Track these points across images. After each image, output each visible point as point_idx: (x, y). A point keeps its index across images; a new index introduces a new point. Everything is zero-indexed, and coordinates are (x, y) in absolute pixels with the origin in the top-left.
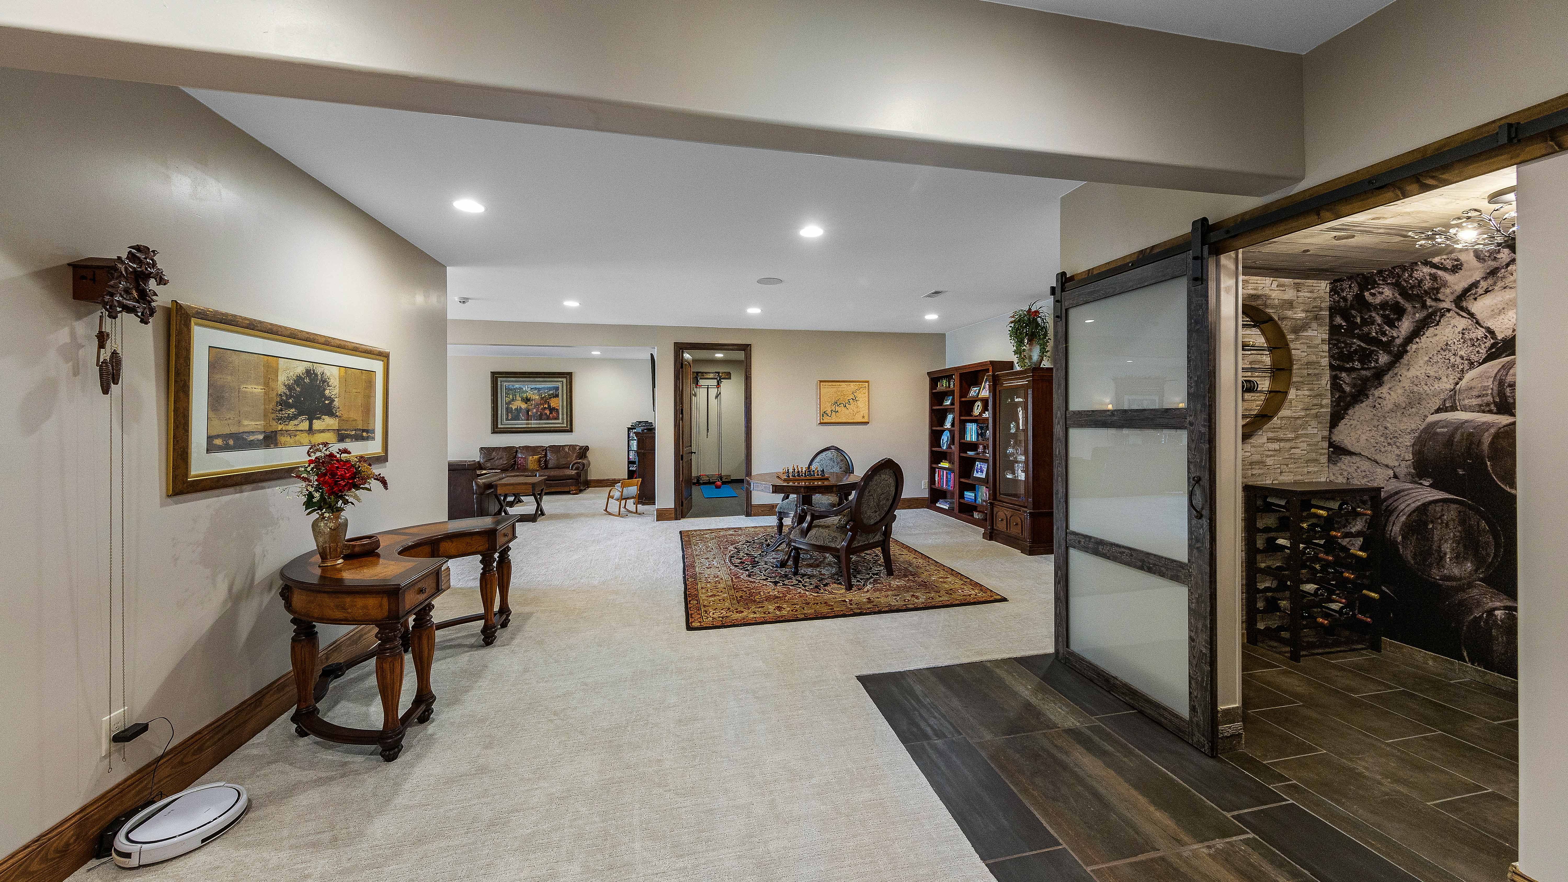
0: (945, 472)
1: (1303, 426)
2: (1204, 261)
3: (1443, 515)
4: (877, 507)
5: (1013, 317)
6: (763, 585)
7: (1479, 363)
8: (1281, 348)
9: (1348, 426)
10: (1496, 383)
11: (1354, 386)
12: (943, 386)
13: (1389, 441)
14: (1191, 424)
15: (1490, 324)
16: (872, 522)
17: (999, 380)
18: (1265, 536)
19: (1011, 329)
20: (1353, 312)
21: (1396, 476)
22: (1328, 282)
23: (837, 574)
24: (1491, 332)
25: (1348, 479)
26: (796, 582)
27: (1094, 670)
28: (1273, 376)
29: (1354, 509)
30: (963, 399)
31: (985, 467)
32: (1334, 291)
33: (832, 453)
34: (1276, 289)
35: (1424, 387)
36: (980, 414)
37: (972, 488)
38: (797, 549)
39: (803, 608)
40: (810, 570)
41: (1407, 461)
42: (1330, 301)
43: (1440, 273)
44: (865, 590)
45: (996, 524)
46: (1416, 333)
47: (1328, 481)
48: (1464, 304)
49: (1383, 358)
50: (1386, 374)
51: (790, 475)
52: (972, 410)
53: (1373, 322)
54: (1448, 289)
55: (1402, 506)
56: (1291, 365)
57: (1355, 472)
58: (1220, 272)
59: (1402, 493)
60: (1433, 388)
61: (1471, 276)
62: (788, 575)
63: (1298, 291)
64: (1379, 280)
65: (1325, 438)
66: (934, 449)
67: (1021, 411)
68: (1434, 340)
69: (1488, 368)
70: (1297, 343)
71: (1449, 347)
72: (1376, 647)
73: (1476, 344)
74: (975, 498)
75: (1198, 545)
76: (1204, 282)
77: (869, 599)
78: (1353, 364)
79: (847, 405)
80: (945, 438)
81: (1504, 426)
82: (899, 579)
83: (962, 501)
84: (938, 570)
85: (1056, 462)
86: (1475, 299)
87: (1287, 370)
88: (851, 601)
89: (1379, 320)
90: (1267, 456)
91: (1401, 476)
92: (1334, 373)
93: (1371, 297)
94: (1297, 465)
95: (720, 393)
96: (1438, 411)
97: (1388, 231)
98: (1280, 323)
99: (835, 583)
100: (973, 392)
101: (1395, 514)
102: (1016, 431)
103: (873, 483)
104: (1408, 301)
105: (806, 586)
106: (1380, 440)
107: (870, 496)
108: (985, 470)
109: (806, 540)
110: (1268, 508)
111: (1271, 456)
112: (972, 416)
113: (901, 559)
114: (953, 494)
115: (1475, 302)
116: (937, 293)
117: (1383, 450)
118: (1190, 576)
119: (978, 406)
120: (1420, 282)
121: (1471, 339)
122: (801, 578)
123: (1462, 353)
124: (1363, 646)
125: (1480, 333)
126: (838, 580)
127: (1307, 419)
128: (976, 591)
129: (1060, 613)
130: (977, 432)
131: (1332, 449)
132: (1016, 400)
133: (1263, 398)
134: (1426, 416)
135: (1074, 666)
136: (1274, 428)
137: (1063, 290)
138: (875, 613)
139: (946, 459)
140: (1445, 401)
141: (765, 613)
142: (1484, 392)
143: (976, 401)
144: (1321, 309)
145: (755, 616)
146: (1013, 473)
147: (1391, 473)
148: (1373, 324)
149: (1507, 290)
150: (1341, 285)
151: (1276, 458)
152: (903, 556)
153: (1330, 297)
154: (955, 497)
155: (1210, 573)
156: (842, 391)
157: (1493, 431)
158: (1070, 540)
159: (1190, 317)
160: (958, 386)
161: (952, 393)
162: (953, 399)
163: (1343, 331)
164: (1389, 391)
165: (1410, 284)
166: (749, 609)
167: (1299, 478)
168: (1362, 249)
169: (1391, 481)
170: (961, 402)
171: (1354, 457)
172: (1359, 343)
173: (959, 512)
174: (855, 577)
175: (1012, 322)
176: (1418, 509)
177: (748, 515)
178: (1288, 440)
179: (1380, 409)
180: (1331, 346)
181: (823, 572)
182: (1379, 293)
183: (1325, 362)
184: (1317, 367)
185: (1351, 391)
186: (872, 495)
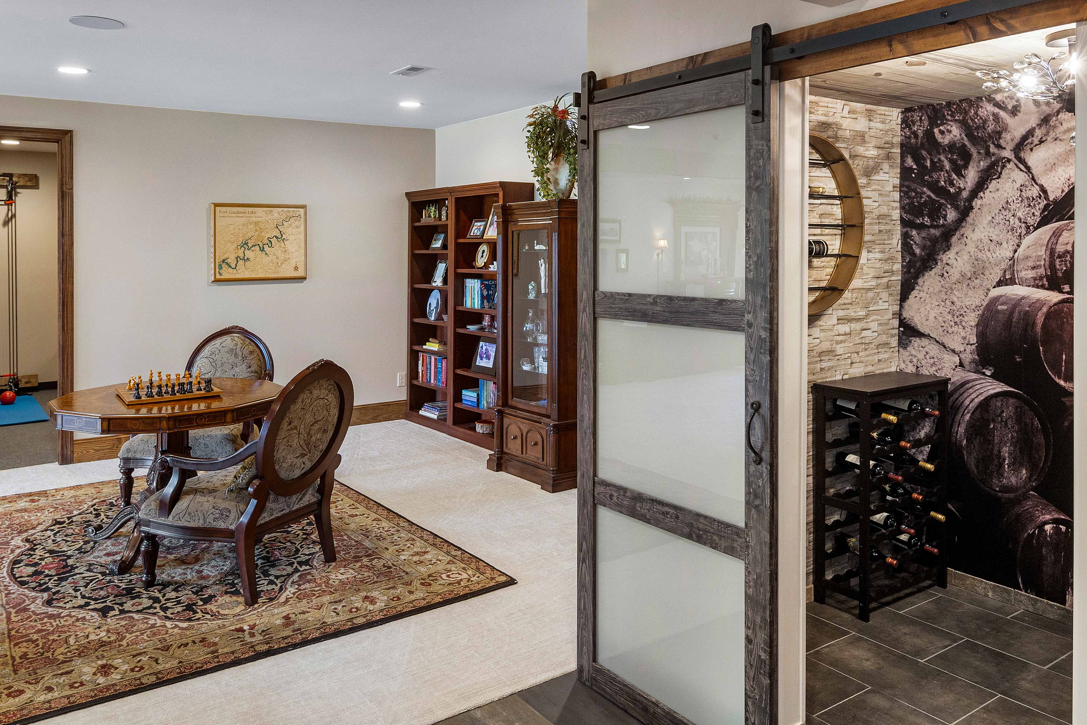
0: (433, 358)
1: (874, 301)
2: (766, 88)
3: (1003, 412)
4: (305, 448)
5: (531, 116)
6: (78, 620)
7: (1034, 227)
8: (852, 197)
9: (918, 298)
10: (1048, 253)
11: (923, 248)
12: (430, 216)
13: (956, 320)
14: (750, 325)
15: (1042, 181)
16: (297, 473)
17: (512, 214)
18: (834, 451)
19: (529, 134)
20: (924, 152)
21: (961, 365)
22: (899, 110)
23: (233, 574)
24: (1044, 190)
25: (917, 367)
26: (146, 602)
27: (629, 694)
28: (844, 234)
29: (923, 409)
30: (461, 241)
31: (492, 349)
32: (906, 123)
33: (233, 340)
34: (847, 116)
35: (987, 253)
36: (486, 266)
37: (473, 384)
38: (151, 538)
39: (156, 661)
40: (179, 570)
41: (971, 345)
42: (902, 135)
43: (1002, 114)
44: (282, 599)
45: (507, 446)
46: (980, 186)
47: (898, 370)
48: (1022, 155)
49: (951, 215)
50: (953, 235)
51: (143, 393)
52: (474, 258)
53: (941, 169)
54: (1009, 134)
55: (967, 402)
56: (862, 218)
57: (923, 358)
58: (784, 104)
59: (967, 386)
60: (994, 255)
61: (1028, 121)
62: (133, 589)
63: (870, 120)
64: (948, 114)
65: (895, 314)
66: (416, 320)
67: (543, 265)
68: (996, 195)
69: (1041, 234)
70: (869, 189)
71: (1009, 206)
72: (942, 582)
73: (1031, 204)
74: (478, 400)
75: (757, 502)
76: (765, 119)
77: (287, 618)
78: (923, 220)
79: (266, 248)
80: (434, 301)
81: (1055, 304)
82: (345, 566)
83: (458, 405)
84: (413, 540)
85: (581, 371)
86: (1031, 150)
87: (858, 227)
88: (252, 627)
89: (947, 166)
90: (838, 343)
91: (966, 363)
92: (905, 230)
93: (940, 136)
94: (867, 353)
95: (14, 216)
96: (1000, 283)
97: (958, 62)
98: (850, 162)
99: (226, 593)
100: (476, 228)
101: (961, 410)
102: (536, 297)
103: (296, 407)
104: (974, 145)
105: (167, 608)
106: (947, 318)
107: (292, 429)
108: (493, 354)
109: (170, 520)
110: (839, 413)
111: (842, 342)
112: (474, 267)
113: (353, 526)
114: (445, 394)
115: (1032, 154)
116: (414, 69)
117: (950, 331)
118: (748, 547)
119: (484, 251)
120: (985, 121)
121: (1028, 198)
122: (160, 591)
123: (1019, 214)
124: (930, 582)
125: (1035, 191)
126: (233, 585)
127: (878, 291)
128: (470, 572)
129: (585, 608)
130: (482, 294)
131: (902, 329)
132: (537, 247)
133: (833, 263)
134: (989, 290)
135: (603, 689)
136: (845, 304)
137: (591, 100)
138: (295, 646)
139: (435, 337)
140: (1005, 271)
141: (72, 686)
142: (1038, 263)
143: (480, 244)
144: (893, 145)
145: (49, 696)
146: (532, 362)
147: (957, 359)
148: (942, 170)
149: (1057, 142)
150: (912, 116)
151: (846, 344)
152: (357, 519)
153: (901, 131)
154: (448, 400)
155: (771, 543)
156: (257, 223)
157: (1045, 309)
158: (599, 494)
159: (749, 167)
160: (454, 217)
161: (443, 229)
162: (446, 239)
163: (913, 175)
164: (956, 256)
165: (976, 123)
166: (37, 683)
167: (870, 369)
168: (934, 78)
169: (957, 369)
170: (457, 245)
171: (923, 339)
172: (929, 193)
173: (454, 424)
174: (266, 574)
175: (530, 125)
176: (981, 404)
177: (65, 460)
178: (858, 320)
179: (947, 279)
180: (902, 194)
181: (205, 573)
182: (948, 131)
183: (896, 214)
184: (888, 222)
185: (921, 255)
186: (296, 428)
